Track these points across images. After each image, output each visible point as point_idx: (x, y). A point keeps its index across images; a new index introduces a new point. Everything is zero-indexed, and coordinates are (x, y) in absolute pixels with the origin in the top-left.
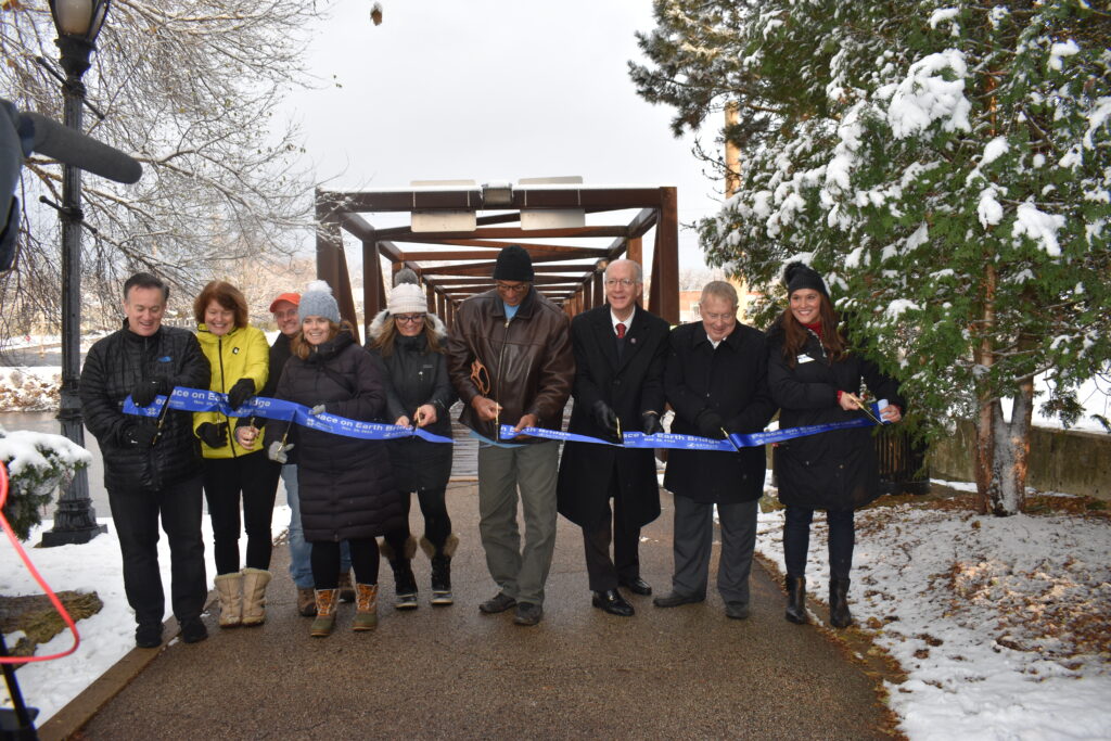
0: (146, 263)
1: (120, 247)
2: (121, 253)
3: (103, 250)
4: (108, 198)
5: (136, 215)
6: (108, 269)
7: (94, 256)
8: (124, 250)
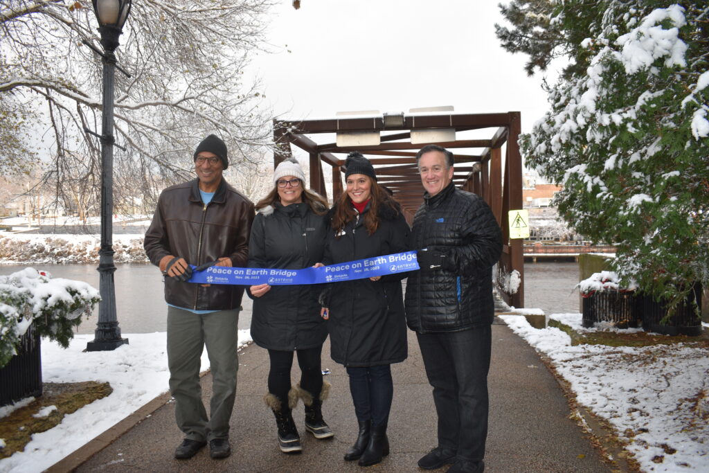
0: (171, 169)
1: (155, 159)
2: (156, 163)
3: (144, 161)
4: (148, 127)
5: (166, 138)
6: (147, 173)
7: (139, 166)
8: (159, 162)
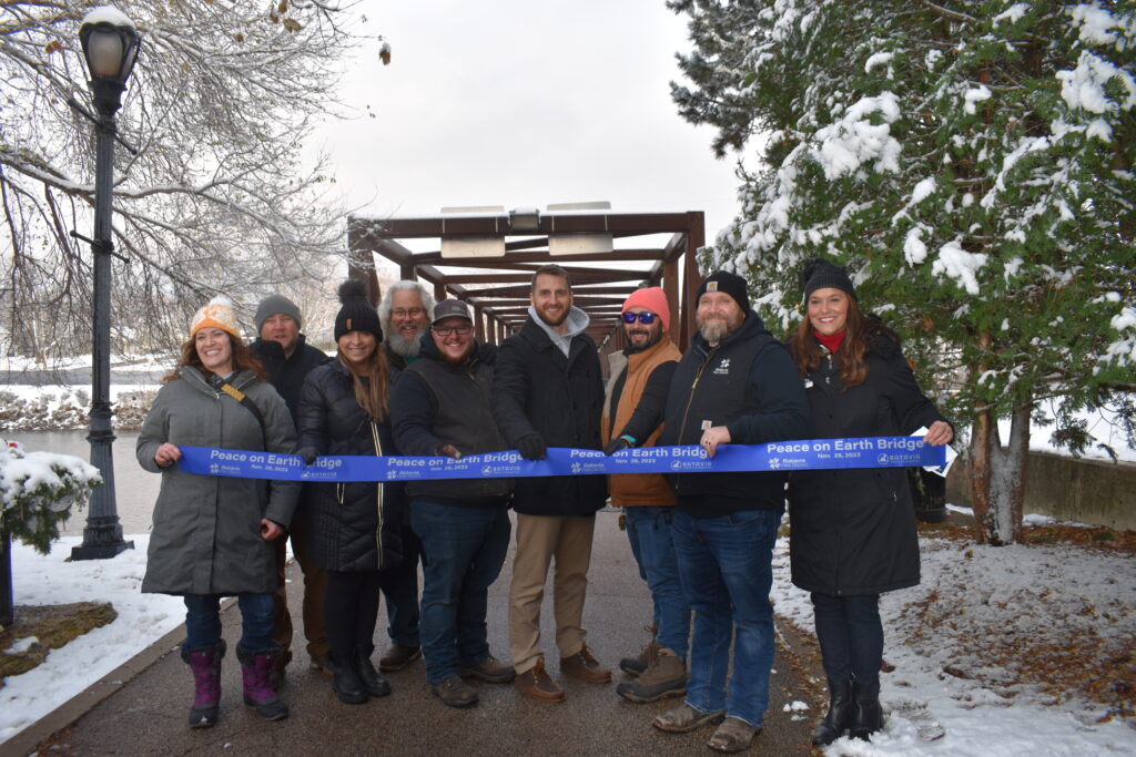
0: (191, 287)
1: (166, 272)
2: (167, 278)
3: (150, 275)
4: (156, 224)
5: (183, 241)
6: (155, 293)
7: (141, 282)
8: (172, 277)
